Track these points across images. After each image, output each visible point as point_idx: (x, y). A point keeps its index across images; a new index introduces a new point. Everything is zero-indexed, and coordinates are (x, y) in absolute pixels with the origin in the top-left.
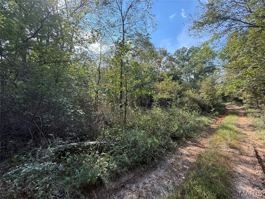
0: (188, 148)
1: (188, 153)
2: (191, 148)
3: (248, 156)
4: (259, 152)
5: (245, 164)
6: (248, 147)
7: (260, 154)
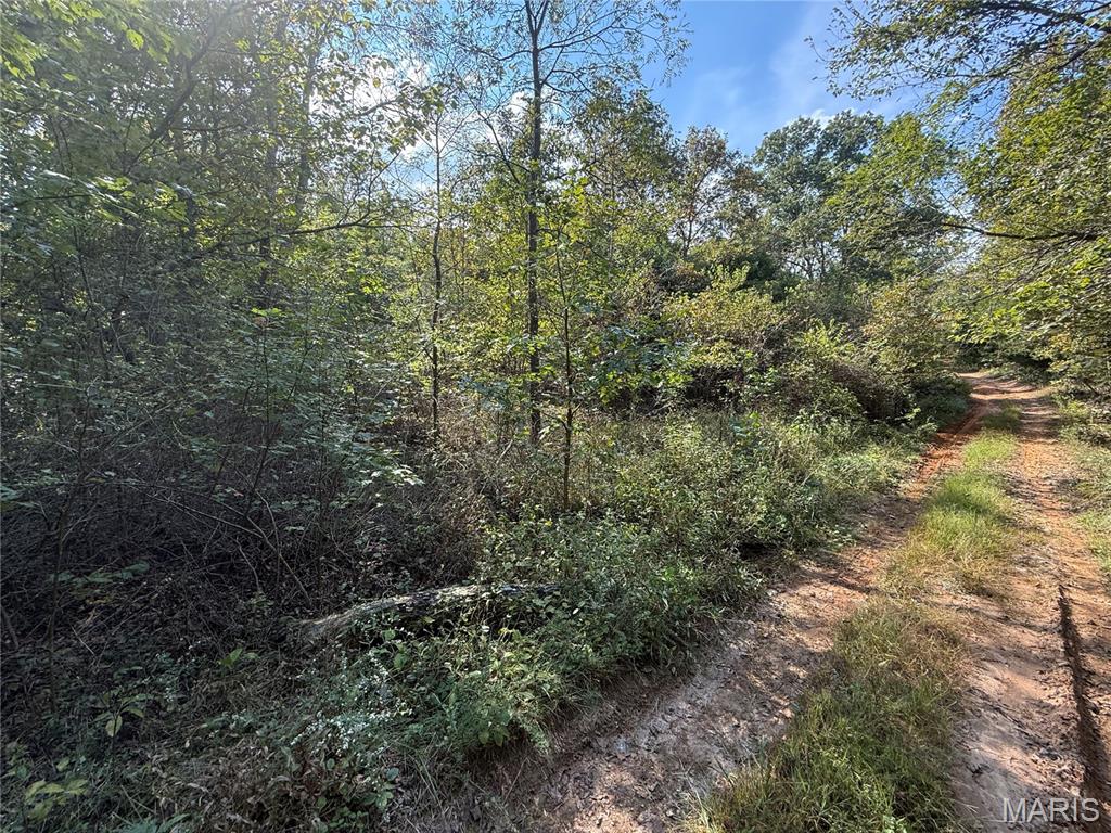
0: (804, 591)
1: (803, 615)
2: (817, 591)
3: (1029, 627)
4: (1075, 609)
5: (1012, 660)
6: (1039, 586)
7: (1078, 616)
